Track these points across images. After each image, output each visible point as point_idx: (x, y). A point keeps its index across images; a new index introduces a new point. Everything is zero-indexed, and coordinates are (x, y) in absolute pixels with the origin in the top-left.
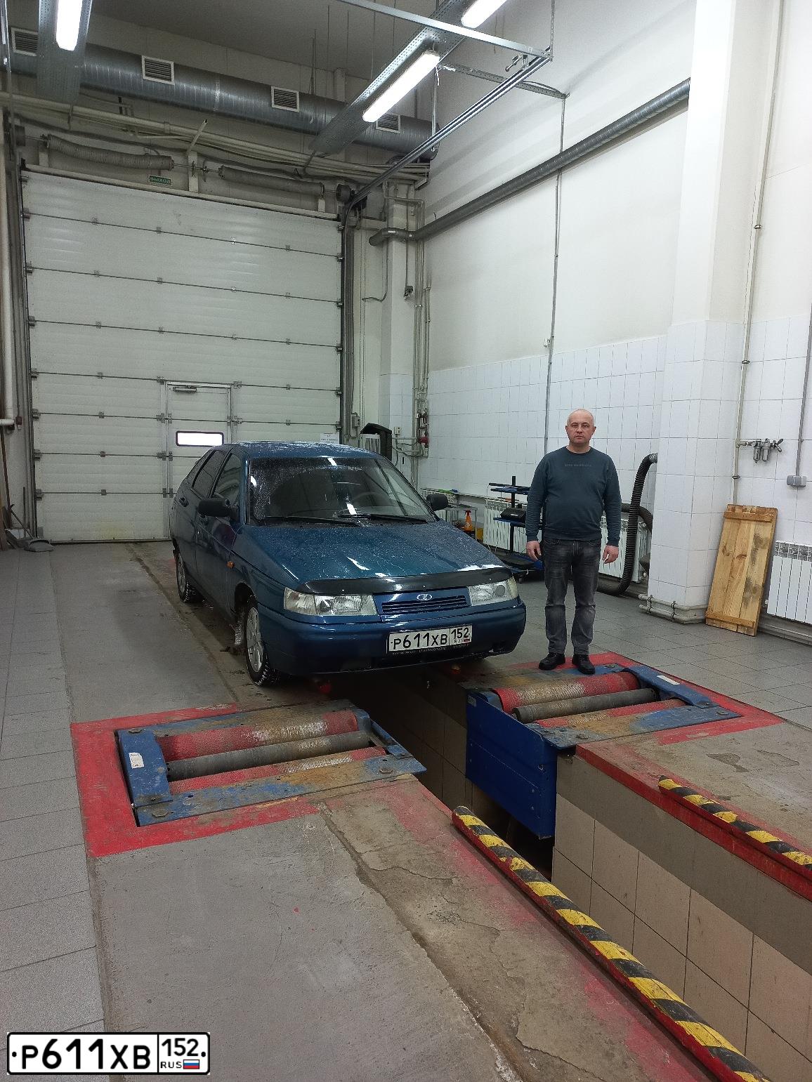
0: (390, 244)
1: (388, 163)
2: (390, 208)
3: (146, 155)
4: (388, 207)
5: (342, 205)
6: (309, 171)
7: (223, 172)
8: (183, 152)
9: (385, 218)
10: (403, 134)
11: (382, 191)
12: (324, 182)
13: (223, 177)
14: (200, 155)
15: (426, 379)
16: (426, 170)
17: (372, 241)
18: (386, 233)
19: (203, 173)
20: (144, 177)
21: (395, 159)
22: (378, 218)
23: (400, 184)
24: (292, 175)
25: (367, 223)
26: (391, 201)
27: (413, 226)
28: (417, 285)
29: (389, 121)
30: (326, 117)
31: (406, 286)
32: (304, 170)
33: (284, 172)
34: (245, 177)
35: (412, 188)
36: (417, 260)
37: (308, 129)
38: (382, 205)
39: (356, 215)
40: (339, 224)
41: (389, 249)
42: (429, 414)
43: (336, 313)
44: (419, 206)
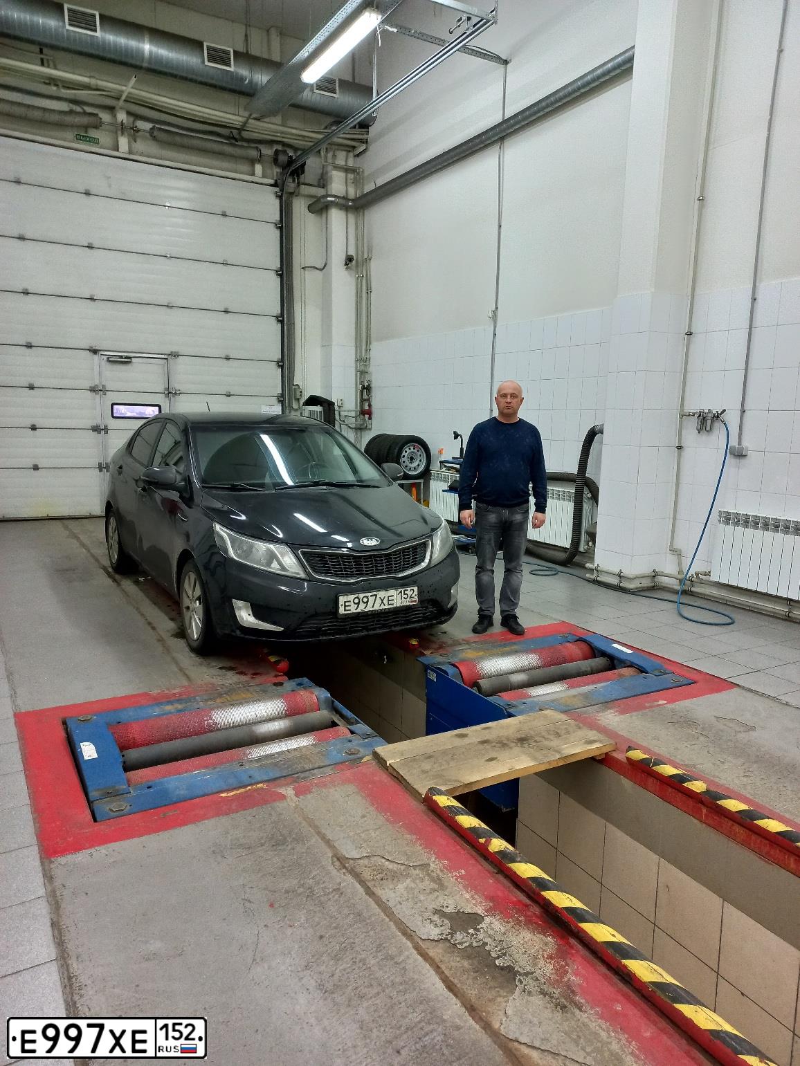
0: (330, 212)
1: (326, 128)
2: (329, 175)
3: (71, 112)
4: (327, 173)
5: (279, 170)
6: (245, 134)
7: (156, 133)
8: (111, 109)
9: (324, 184)
10: (341, 99)
11: (321, 157)
12: (260, 147)
13: (154, 138)
14: (129, 113)
15: (368, 350)
16: (365, 136)
17: (311, 208)
18: (325, 200)
19: (134, 133)
20: (70, 135)
21: (332, 124)
22: (316, 184)
23: (338, 150)
24: (227, 138)
25: (305, 190)
26: (330, 168)
27: (352, 193)
28: (357, 254)
29: (327, 84)
30: (262, 78)
31: (347, 255)
32: (240, 133)
33: (219, 135)
34: (178, 139)
35: (351, 154)
36: (357, 228)
37: (243, 89)
38: (320, 171)
39: (294, 181)
40: (277, 189)
41: (329, 216)
42: (373, 385)
43: (275, 282)
44: (358, 174)
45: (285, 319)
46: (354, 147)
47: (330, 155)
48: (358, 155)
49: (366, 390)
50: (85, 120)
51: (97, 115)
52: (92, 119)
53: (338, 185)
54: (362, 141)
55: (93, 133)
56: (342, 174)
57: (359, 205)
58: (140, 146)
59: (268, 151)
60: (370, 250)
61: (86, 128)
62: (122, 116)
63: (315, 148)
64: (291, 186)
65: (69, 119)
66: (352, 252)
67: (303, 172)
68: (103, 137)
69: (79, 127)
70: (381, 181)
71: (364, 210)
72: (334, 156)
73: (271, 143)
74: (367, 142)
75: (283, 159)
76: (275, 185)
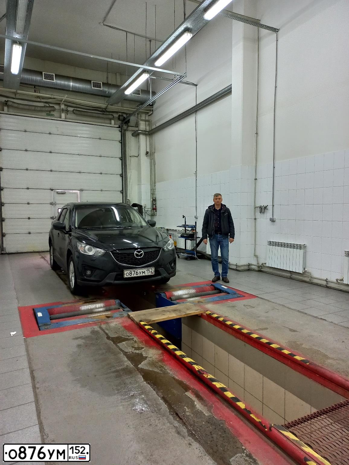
0: (140, 136)
1: (137, 106)
2: (139, 123)
3: (44, 107)
5: (120, 122)
6: (108, 110)
7: (74, 111)
8: (59, 104)
9: (137, 126)
10: (142, 96)
11: (135, 116)
12: (113, 114)
13: (74, 113)
14: (65, 105)
15: (155, 186)
16: (152, 109)
17: (133, 135)
18: (138, 132)
20: (44, 114)
22: (134, 126)
23: (142, 114)
24: (101, 112)
25: (130, 128)
26: (139, 120)
27: (148, 129)
29: (137, 92)
30: (113, 91)
31: (146, 151)
32: (105, 110)
33: (98, 111)
34: (83, 113)
35: (147, 115)
36: (150, 142)
37: (106, 95)
38: (136, 122)
39: (126, 126)
40: (120, 129)
41: (139, 138)
42: (157, 199)
43: (119, 162)
44: (150, 122)
45: (124, 176)
46: (148, 113)
47: (139, 115)
48: (150, 115)
49: (154, 200)
50: (50, 109)
51: (54, 107)
52: (52, 108)
53: (143, 126)
54: (150, 110)
55: (52, 113)
56: (144, 122)
57: (150, 133)
58: (69, 116)
59: (116, 115)
60: (155, 149)
61: (50, 111)
62: (63, 106)
63: (133, 114)
64: (125, 127)
65: (44, 109)
66: (148, 150)
67: (129, 122)
68: (56, 114)
69: (47, 111)
70: (158, 125)
71: (152, 135)
72: (141, 116)
73: (117, 112)
74: (152, 111)
75: (121, 118)
76: (119, 127)
